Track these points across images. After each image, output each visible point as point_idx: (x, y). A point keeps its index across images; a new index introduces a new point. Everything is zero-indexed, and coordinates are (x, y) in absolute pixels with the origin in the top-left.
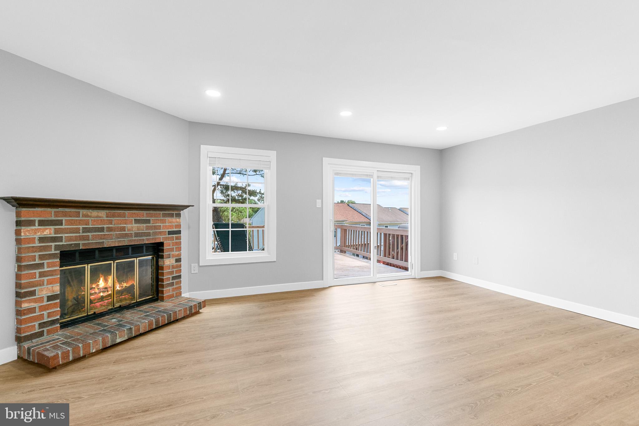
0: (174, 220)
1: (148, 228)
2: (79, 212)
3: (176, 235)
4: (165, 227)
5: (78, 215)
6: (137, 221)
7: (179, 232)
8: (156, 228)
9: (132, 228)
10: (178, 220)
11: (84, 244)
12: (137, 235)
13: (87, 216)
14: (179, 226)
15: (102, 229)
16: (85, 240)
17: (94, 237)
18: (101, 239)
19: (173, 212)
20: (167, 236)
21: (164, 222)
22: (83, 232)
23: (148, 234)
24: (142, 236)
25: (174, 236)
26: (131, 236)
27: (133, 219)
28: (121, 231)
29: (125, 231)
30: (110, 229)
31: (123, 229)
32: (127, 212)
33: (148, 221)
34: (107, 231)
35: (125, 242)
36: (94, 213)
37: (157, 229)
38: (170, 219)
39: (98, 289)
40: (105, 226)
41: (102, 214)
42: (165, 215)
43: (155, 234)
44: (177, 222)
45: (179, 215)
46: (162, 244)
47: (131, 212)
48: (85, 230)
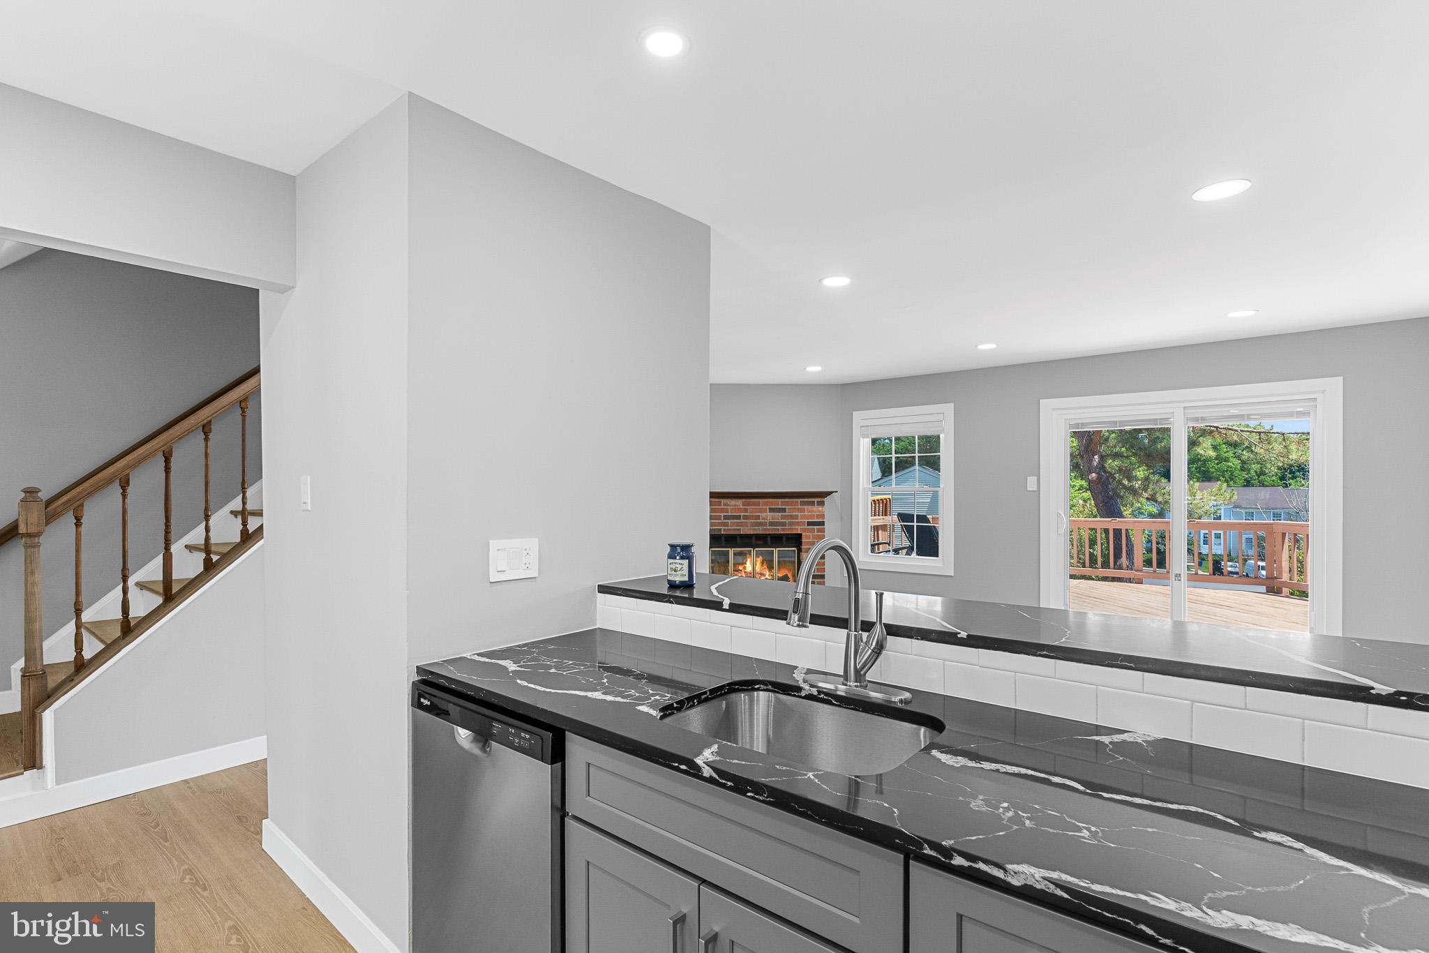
0: (816, 508)
1: (783, 517)
2: (721, 502)
3: (818, 527)
4: (805, 517)
5: (720, 504)
6: (772, 510)
7: (822, 523)
8: (792, 517)
9: (767, 516)
10: (821, 509)
11: (724, 530)
12: (772, 524)
13: (727, 505)
14: (823, 516)
15: (739, 517)
16: (725, 526)
17: (733, 524)
18: (738, 526)
19: (813, 500)
20: (806, 527)
21: (802, 511)
22: (724, 519)
23: (784, 524)
24: (776, 526)
25: (815, 527)
26: (766, 525)
27: (768, 507)
28: (756, 519)
29: (759, 519)
30: (746, 517)
31: (758, 517)
32: (761, 501)
33: (784, 510)
34: (744, 519)
35: (760, 530)
36: (733, 502)
37: (793, 519)
38: (810, 508)
39: (745, 572)
40: (742, 514)
41: (739, 503)
42: (802, 503)
43: (791, 524)
44: (819, 511)
45: (822, 504)
46: (800, 536)
47: (766, 500)
48: (726, 517)
